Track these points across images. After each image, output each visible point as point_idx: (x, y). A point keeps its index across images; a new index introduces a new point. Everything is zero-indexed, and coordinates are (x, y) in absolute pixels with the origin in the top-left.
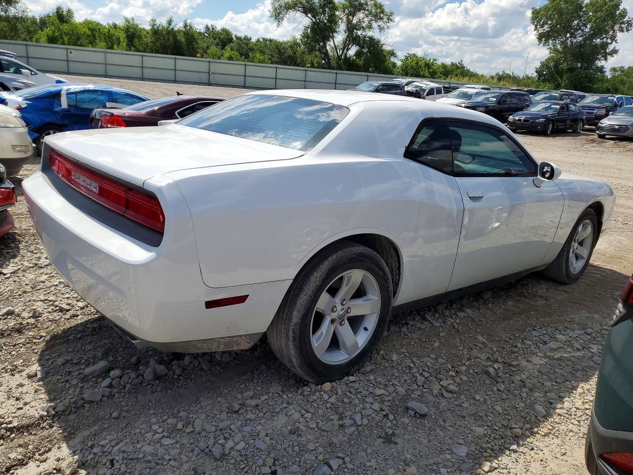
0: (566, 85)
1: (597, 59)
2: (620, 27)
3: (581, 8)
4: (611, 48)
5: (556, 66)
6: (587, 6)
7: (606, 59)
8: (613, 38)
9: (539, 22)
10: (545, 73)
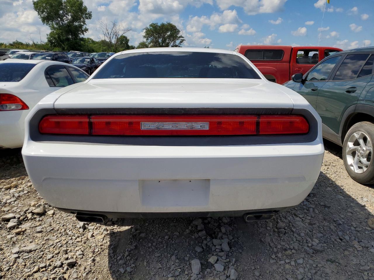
0: (67, 48)
1: (79, 34)
2: (86, 16)
3: (62, 4)
4: (84, 27)
5: (59, 37)
6: (65, 3)
7: (83, 34)
8: (84, 22)
9: (39, 10)
10: (53, 41)
